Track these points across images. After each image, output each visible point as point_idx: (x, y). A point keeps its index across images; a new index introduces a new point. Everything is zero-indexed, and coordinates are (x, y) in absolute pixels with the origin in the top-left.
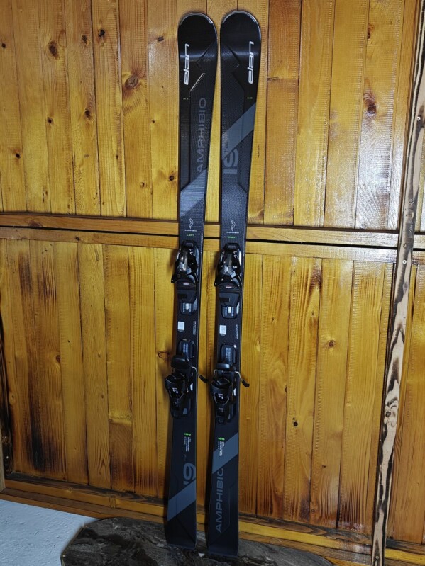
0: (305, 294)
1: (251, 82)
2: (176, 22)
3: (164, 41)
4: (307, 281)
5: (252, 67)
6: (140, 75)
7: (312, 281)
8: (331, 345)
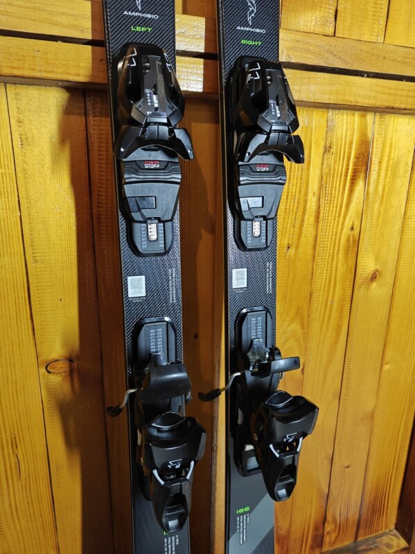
4: (348, 165)
7: (355, 165)
8: (374, 277)
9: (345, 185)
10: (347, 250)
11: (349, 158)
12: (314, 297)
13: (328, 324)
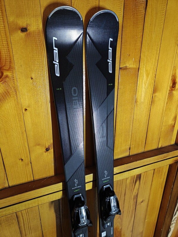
0: (133, 186)
1: (111, 72)
2: (40, 11)
3: (28, 32)
4: (134, 180)
5: (111, 60)
6: (7, 67)
7: (136, 179)
8: (142, 202)
9: (133, 184)
10: (134, 199)
11: (134, 178)
12: (124, 212)
13: (128, 216)
